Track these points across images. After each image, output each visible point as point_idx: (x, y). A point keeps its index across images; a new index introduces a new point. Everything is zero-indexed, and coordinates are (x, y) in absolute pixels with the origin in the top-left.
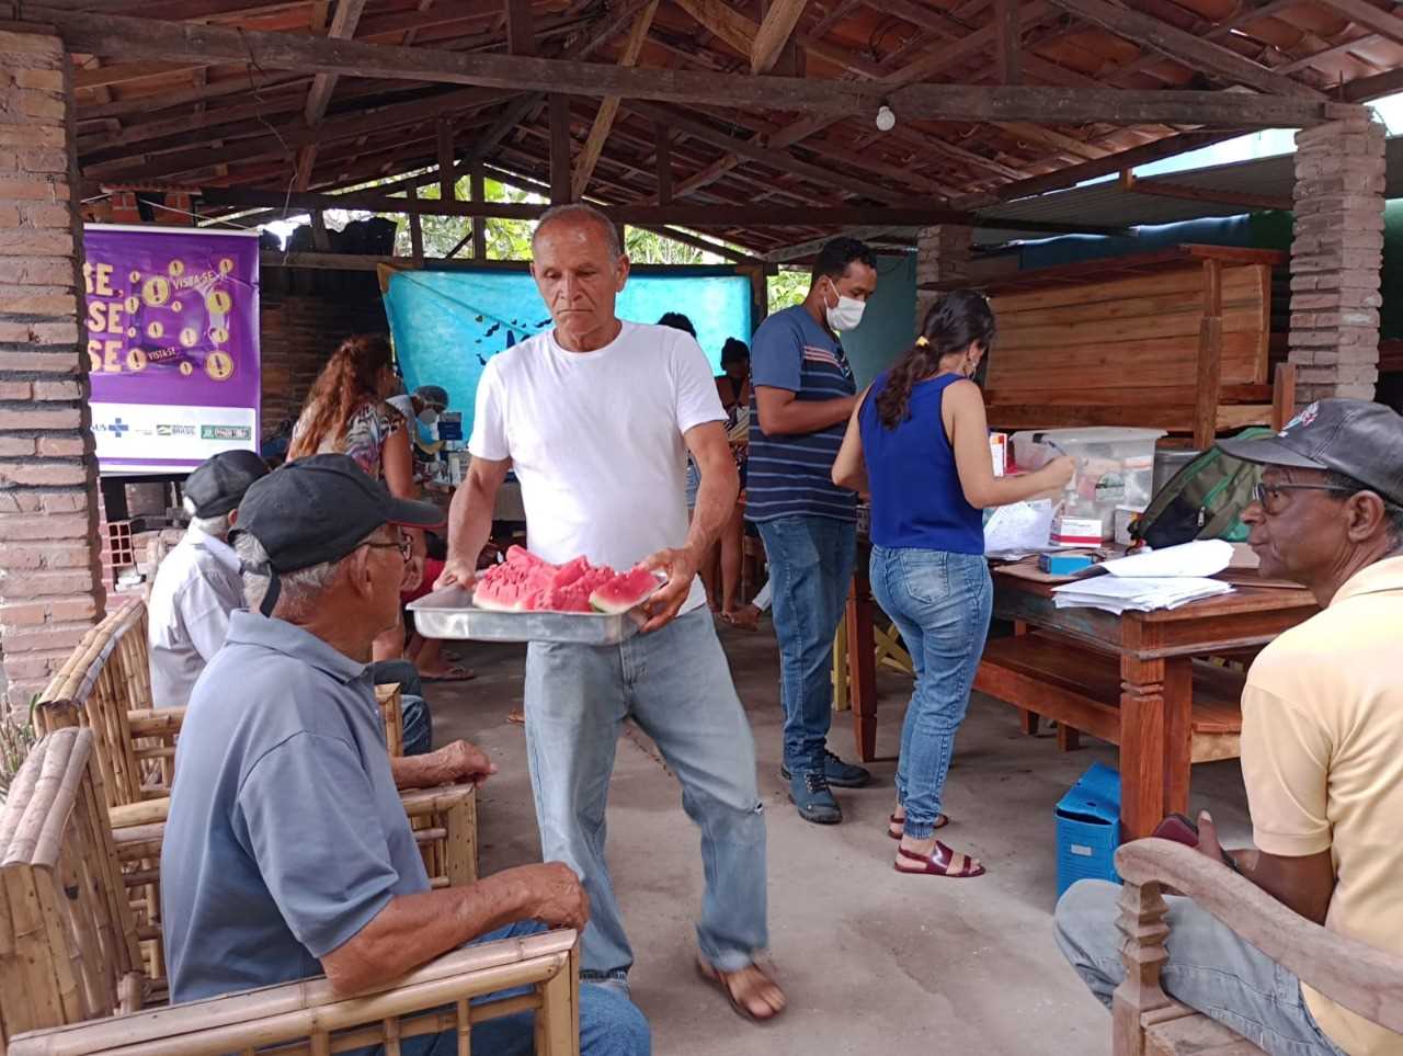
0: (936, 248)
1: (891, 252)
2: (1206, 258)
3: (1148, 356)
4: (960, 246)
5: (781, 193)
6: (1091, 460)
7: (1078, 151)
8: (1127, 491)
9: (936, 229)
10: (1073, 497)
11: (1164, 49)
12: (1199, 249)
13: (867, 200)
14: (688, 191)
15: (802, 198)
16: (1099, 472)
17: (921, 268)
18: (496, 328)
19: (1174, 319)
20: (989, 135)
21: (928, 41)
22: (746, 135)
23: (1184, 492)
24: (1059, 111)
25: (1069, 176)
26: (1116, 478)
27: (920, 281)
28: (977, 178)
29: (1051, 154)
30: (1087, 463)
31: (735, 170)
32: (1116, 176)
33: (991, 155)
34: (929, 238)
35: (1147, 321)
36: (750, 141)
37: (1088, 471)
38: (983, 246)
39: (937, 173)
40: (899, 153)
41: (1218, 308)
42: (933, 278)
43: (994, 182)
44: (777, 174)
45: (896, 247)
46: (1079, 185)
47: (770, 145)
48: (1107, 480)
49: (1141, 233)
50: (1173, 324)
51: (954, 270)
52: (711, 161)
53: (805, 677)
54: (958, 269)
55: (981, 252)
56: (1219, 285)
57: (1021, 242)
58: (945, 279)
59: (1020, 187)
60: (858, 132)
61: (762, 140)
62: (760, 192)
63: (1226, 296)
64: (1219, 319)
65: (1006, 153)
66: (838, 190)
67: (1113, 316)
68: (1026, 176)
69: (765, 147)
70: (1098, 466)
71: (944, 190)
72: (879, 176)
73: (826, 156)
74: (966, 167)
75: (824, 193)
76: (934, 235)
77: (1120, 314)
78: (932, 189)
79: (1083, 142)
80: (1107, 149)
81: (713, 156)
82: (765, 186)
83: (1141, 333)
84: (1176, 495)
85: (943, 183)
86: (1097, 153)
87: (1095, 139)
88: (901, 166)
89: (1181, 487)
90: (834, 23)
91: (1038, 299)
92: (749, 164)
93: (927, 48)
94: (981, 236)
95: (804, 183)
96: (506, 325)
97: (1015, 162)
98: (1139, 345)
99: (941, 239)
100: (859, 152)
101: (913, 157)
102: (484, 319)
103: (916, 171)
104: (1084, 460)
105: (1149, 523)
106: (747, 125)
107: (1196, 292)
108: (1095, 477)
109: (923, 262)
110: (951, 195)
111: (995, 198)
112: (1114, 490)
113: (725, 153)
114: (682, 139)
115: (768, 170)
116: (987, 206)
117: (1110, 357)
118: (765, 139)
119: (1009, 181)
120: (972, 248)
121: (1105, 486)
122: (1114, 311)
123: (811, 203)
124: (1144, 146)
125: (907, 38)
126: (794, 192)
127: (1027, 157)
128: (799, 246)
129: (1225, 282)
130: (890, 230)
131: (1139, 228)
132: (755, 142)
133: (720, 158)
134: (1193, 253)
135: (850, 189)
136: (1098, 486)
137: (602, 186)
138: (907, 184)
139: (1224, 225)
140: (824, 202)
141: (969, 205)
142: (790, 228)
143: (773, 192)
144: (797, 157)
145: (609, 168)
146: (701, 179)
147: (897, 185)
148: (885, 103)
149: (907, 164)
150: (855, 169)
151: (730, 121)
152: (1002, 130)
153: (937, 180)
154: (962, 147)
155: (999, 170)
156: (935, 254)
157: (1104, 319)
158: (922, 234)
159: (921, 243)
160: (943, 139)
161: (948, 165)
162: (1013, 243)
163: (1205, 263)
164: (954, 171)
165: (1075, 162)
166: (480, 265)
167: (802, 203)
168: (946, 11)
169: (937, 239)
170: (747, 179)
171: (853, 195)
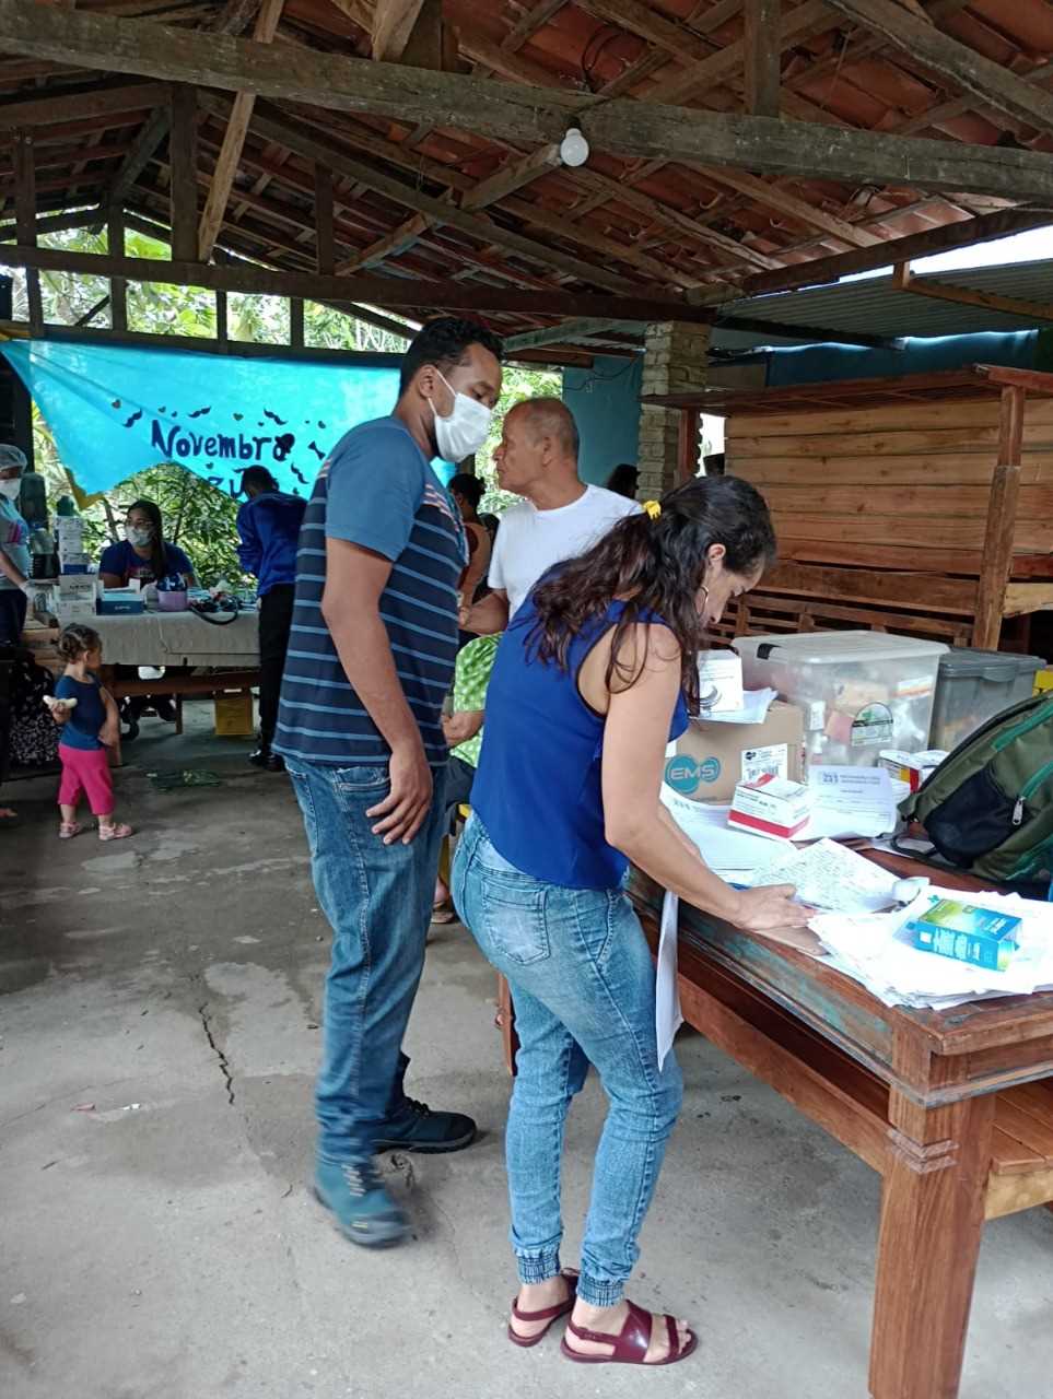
0: (667, 350)
1: (621, 352)
2: (1007, 385)
3: (917, 507)
4: (697, 349)
5: (486, 270)
6: (846, 686)
7: (845, 236)
8: (896, 731)
9: (667, 327)
10: (819, 739)
11: (976, 85)
12: (998, 372)
13: (588, 286)
14: (373, 261)
15: (510, 279)
16: (860, 703)
17: (648, 374)
18: (137, 416)
19: (955, 461)
20: (735, 208)
21: (660, 66)
22: (435, 190)
23: (991, 766)
24: (827, 160)
25: (831, 267)
26: (883, 712)
27: (646, 390)
28: (720, 265)
29: (810, 237)
30: (842, 689)
31: (427, 234)
32: (889, 270)
33: (737, 234)
34: (659, 337)
35: (919, 461)
36: (440, 199)
37: (841, 702)
38: (727, 351)
39: (672, 256)
40: (626, 226)
41: (1018, 451)
42: (661, 389)
43: (738, 271)
44: (479, 246)
45: (626, 346)
46: (843, 280)
47: (463, 205)
48: (869, 714)
49: (908, 346)
50: (951, 468)
51: (687, 379)
52: (398, 223)
53: (367, 1026)
54: (692, 379)
55: (721, 358)
56: (1020, 423)
57: (769, 349)
58: (676, 391)
59: (770, 279)
60: (573, 194)
61: (453, 198)
62: (461, 268)
63: (1028, 436)
64: (1018, 468)
65: (756, 233)
66: (554, 271)
67: (878, 453)
68: (778, 265)
69: (458, 207)
70: (857, 694)
71: (680, 278)
72: (603, 256)
73: (537, 224)
74: (707, 249)
75: (537, 273)
76: (665, 334)
77: (884, 450)
78: (666, 276)
79: (853, 224)
80: (879, 236)
81: (397, 216)
82: (467, 261)
83: (911, 477)
84: (980, 768)
85: (677, 269)
86: (866, 239)
87: (868, 220)
88: (628, 244)
89: (986, 758)
90: (534, 29)
91: (786, 424)
92: (443, 230)
93: (657, 76)
94: (722, 339)
95: (513, 259)
96: (151, 413)
97: (769, 247)
98: (908, 491)
99: (673, 340)
100: (576, 221)
101: (643, 232)
102: (122, 404)
103: (646, 252)
104: (837, 687)
105: (934, 805)
106: (434, 175)
107: (984, 429)
108: (851, 709)
109: (651, 367)
110: (687, 285)
111: (741, 292)
112: (876, 728)
113: (413, 213)
114: (360, 190)
115: (471, 241)
116: (729, 300)
117: (870, 503)
118: (458, 195)
119: (758, 271)
120: (712, 352)
121: (866, 724)
122: (879, 445)
123: (522, 285)
124: (926, 233)
125: (631, 61)
126: (500, 269)
127: (781, 240)
128: (512, 338)
129: (1027, 418)
130: (616, 325)
131: (907, 339)
132: (445, 200)
133: (407, 219)
134: (991, 377)
135: (571, 270)
136: (856, 724)
137: (276, 248)
138: (635, 268)
139: (1008, 342)
140: (537, 284)
141: (708, 299)
142: (501, 316)
143: (476, 269)
144: (498, 223)
145: (278, 226)
146: (385, 247)
147: (626, 269)
148: (575, 124)
149: (635, 241)
150: (574, 245)
151: (413, 168)
152: (753, 201)
153: (672, 265)
154: (701, 222)
155: (746, 256)
156: (665, 357)
157: (868, 455)
158: (651, 332)
159: (649, 343)
160: (679, 210)
161: (684, 246)
162: (759, 349)
163: (1005, 392)
164: (693, 254)
165: (837, 249)
166: (121, 337)
167: (513, 284)
168: (681, 20)
169: (668, 339)
170: (441, 249)
171: (571, 279)
